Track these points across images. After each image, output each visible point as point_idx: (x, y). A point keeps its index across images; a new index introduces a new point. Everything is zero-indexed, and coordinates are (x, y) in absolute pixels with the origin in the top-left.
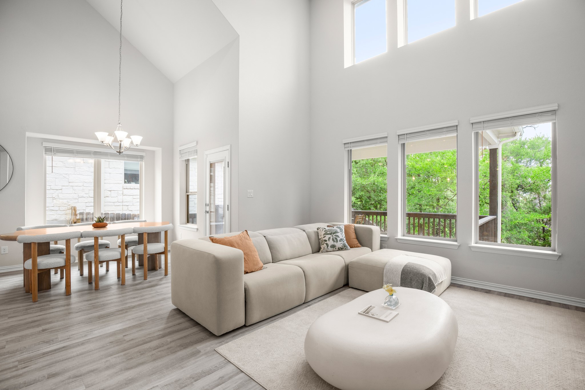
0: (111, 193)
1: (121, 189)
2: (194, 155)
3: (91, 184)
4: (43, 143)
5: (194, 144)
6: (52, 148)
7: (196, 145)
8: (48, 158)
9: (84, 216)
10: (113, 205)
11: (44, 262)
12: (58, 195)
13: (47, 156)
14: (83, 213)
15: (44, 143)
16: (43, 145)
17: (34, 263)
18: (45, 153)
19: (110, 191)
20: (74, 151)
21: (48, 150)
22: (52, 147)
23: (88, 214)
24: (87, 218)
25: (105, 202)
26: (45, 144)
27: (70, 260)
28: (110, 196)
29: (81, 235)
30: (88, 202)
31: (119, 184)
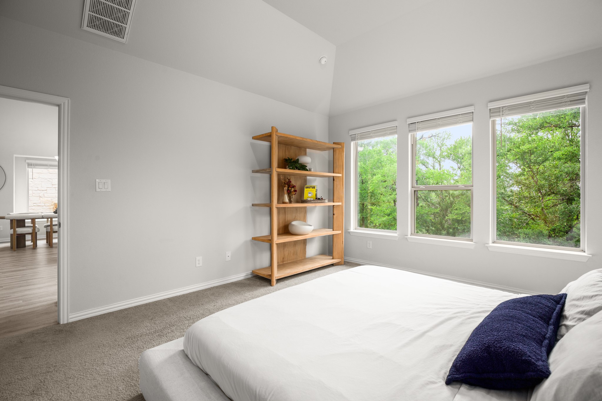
4: (26, 161)
6: (32, 164)
8: (30, 170)
11: (20, 230)
12: (44, 195)
13: (29, 169)
17: (15, 231)
18: (28, 167)
21: (30, 165)
26: (28, 161)
27: (35, 230)
29: (42, 216)
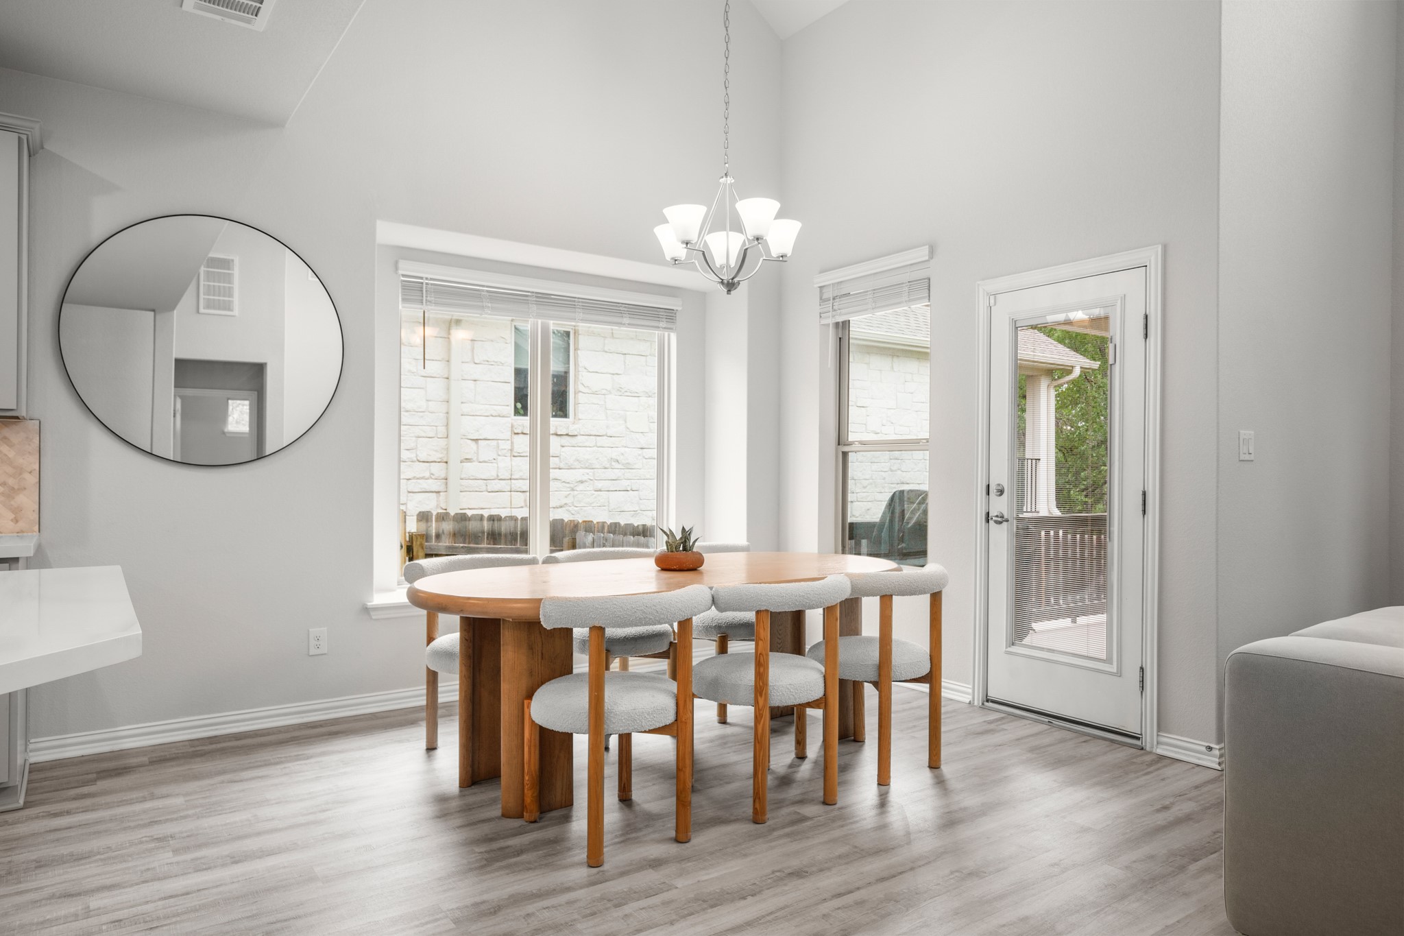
0: (478, 448)
1: (508, 434)
2: (909, 301)
3: (422, 417)
4: (399, 265)
5: (922, 254)
6: (422, 283)
7: (927, 258)
9: (431, 526)
10: (484, 488)
13: (409, 310)
14: (427, 516)
15: (402, 264)
16: (401, 272)
19: (473, 443)
20: (483, 291)
21: (413, 289)
22: (422, 278)
23: (443, 519)
24: (441, 531)
25: (462, 477)
26: (409, 268)
28: (475, 459)
30: (414, 478)
31: (499, 416)
